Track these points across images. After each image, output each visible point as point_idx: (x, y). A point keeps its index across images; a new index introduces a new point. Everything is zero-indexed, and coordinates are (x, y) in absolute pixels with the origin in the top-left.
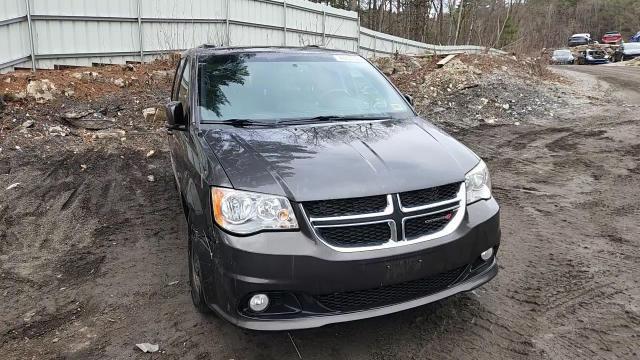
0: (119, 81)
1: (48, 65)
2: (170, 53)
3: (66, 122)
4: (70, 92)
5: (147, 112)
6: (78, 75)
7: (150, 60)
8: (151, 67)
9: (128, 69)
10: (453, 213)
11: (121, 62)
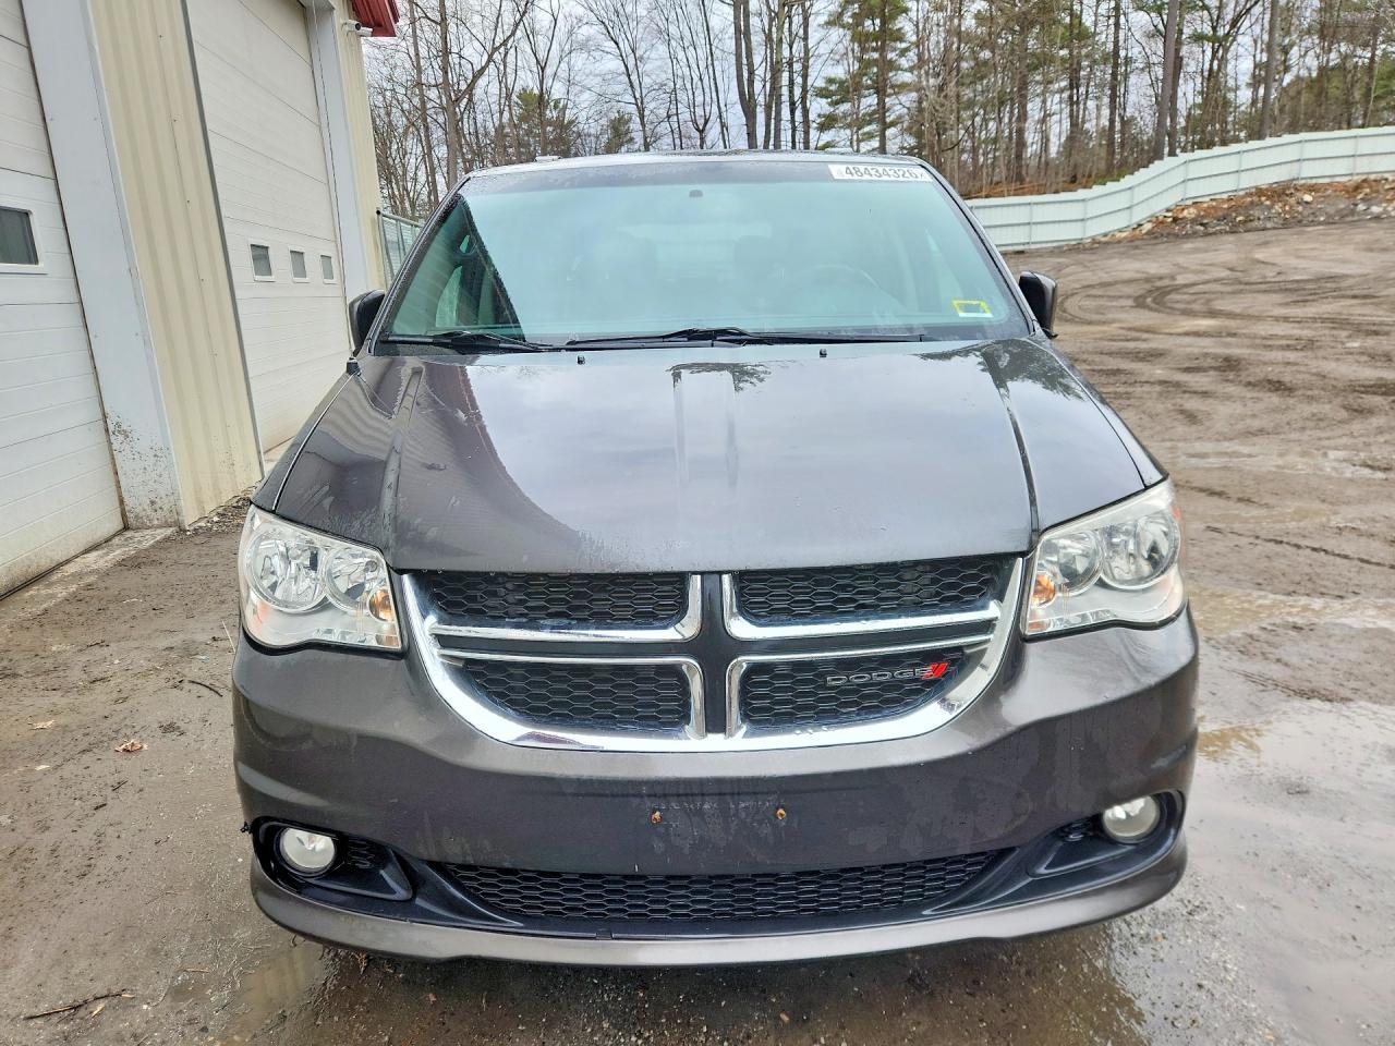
0: (1226, 206)
1: (1189, 202)
2: (1256, 188)
3: (1202, 224)
4: (1202, 213)
5: (1238, 219)
6: (1205, 205)
7: (1242, 193)
8: (1243, 197)
9: (1230, 199)
10: (957, 663)
11: (1225, 196)
